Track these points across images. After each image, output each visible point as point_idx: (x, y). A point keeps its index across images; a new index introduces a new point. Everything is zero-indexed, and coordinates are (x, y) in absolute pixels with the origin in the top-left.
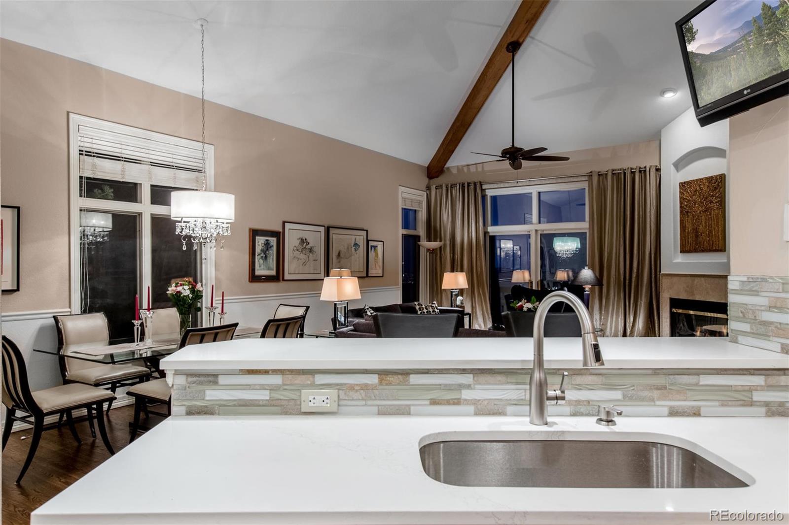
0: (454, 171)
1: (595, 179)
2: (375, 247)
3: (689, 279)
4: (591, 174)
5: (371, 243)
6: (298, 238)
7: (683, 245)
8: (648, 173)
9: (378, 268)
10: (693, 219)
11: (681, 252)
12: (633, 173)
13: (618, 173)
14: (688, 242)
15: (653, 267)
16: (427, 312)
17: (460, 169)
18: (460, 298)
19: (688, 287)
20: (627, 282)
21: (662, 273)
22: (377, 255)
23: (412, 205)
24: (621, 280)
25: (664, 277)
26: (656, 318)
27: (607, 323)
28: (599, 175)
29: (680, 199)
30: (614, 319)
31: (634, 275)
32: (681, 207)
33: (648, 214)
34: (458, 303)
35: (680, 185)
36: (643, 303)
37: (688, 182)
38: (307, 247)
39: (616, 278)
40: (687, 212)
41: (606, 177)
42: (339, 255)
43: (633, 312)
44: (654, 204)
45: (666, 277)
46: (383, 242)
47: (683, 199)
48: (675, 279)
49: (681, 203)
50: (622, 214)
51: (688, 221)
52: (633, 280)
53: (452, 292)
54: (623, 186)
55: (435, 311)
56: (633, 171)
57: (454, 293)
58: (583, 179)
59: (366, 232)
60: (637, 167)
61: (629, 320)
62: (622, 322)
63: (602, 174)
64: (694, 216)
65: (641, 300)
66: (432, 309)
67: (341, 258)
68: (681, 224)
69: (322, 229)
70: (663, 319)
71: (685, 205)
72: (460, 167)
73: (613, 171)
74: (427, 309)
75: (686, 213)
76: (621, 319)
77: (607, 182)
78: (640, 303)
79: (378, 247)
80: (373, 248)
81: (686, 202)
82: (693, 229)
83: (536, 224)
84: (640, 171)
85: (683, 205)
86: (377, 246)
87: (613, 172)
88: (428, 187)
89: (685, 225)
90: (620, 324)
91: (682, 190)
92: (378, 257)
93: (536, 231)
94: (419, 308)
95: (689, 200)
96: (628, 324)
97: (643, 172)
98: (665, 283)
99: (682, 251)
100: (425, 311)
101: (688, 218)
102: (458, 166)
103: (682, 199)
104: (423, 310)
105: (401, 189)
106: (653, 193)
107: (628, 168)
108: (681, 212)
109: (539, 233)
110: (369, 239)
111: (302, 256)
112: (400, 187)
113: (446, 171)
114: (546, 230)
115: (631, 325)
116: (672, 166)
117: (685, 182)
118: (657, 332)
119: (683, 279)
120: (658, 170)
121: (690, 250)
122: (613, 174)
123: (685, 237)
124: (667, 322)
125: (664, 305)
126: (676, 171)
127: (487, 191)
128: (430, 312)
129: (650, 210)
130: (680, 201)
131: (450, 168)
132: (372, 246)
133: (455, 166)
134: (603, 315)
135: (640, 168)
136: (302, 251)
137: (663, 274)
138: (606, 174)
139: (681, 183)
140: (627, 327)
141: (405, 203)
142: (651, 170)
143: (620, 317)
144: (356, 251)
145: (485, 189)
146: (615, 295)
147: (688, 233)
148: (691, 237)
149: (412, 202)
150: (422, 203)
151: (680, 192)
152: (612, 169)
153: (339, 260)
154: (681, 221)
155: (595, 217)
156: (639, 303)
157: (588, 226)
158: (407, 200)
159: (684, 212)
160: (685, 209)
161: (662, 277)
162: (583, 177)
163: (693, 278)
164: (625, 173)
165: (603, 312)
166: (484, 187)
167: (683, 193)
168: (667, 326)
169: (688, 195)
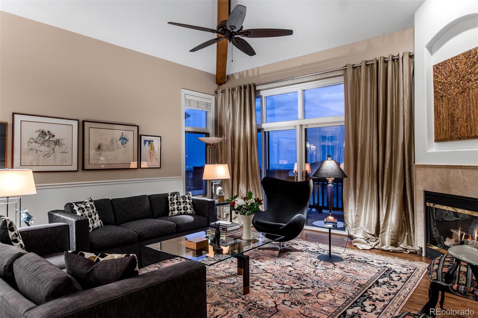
0: (237, 77)
1: (350, 72)
2: (150, 142)
3: (444, 170)
4: (346, 68)
5: (143, 138)
6: (38, 130)
7: (438, 133)
8: (401, 60)
9: (154, 160)
10: (449, 104)
11: (435, 141)
12: (386, 62)
13: (372, 64)
14: (443, 130)
15: (407, 158)
16: (177, 202)
17: (241, 75)
18: (219, 188)
19: (442, 179)
20: (380, 173)
21: (416, 163)
22: (152, 148)
23: (198, 106)
24: (374, 171)
25: (418, 169)
26: (410, 211)
27: (361, 214)
28: (354, 68)
29: (434, 83)
30: (368, 211)
31: (387, 166)
32: (435, 92)
33: (401, 103)
34: (217, 193)
35: (434, 68)
36: (395, 195)
37: (442, 63)
38: (51, 139)
39: (370, 169)
40: (442, 97)
41: (360, 70)
42: (99, 148)
43: (386, 204)
44: (408, 92)
45: (420, 168)
46: (161, 137)
47: (438, 83)
48: (429, 170)
49: (435, 88)
50: (375, 104)
51: (442, 107)
52: (386, 171)
53: (212, 182)
54: (375, 77)
55: (186, 202)
56: (386, 60)
57: (214, 184)
58: (339, 73)
59: (137, 127)
60: (389, 55)
61: (382, 212)
62: (375, 214)
63: (356, 67)
64: (449, 100)
65: (394, 192)
66: (183, 199)
67: (102, 150)
68: (435, 111)
69: (75, 123)
70: (418, 213)
71: (439, 89)
72: (241, 73)
73: (367, 62)
74: (177, 200)
75: (440, 98)
76: (374, 211)
77: (361, 73)
78: (394, 196)
79: (154, 142)
80: (147, 143)
81: (441, 85)
82: (448, 114)
83: (301, 119)
84: (393, 60)
85: (437, 89)
86: (152, 141)
87: (367, 64)
88: (216, 92)
89: (440, 111)
90: (373, 216)
91: (436, 73)
92: (154, 150)
93: (301, 126)
94: (171, 199)
95: (444, 83)
96: (381, 217)
97: (396, 60)
98: (418, 175)
99: (437, 140)
100: (175, 201)
101: (443, 102)
102: (239, 73)
103: (436, 83)
104: (174, 200)
105: (184, 91)
106: (407, 80)
107: (381, 57)
108: (435, 97)
109: (304, 127)
110: (140, 133)
111: (44, 148)
112: (182, 89)
113: (231, 78)
114: (310, 125)
115: (384, 218)
116: (426, 49)
117: (439, 64)
118: (411, 226)
119: (438, 170)
120: (411, 56)
121: (445, 138)
122: (367, 65)
123: (439, 125)
124: (421, 216)
125: (418, 199)
126: (429, 54)
127: (261, 92)
128: (180, 202)
129: (403, 98)
130: (434, 86)
131: (234, 75)
132: (145, 141)
133: (238, 72)
134: (356, 206)
135: (393, 56)
136: (42, 144)
137: (417, 165)
138: (360, 66)
139: (435, 65)
140: (381, 219)
141: (189, 104)
142: (404, 57)
143: (373, 210)
144: (123, 144)
145: (260, 90)
146: (368, 187)
147: (443, 119)
148: (446, 124)
149: (198, 103)
150: (211, 105)
151: (434, 76)
152: (365, 61)
153: (99, 153)
154: (435, 107)
155: (350, 109)
156: (392, 195)
157: (344, 120)
158: (191, 101)
159: (438, 97)
160: (439, 93)
161: (416, 168)
162: (339, 72)
163: (448, 170)
164: (377, 63)
165: (357, 204)
166: (258, 88)
167: (437, 77)
168: (422, 220)
169: (442, 78)
